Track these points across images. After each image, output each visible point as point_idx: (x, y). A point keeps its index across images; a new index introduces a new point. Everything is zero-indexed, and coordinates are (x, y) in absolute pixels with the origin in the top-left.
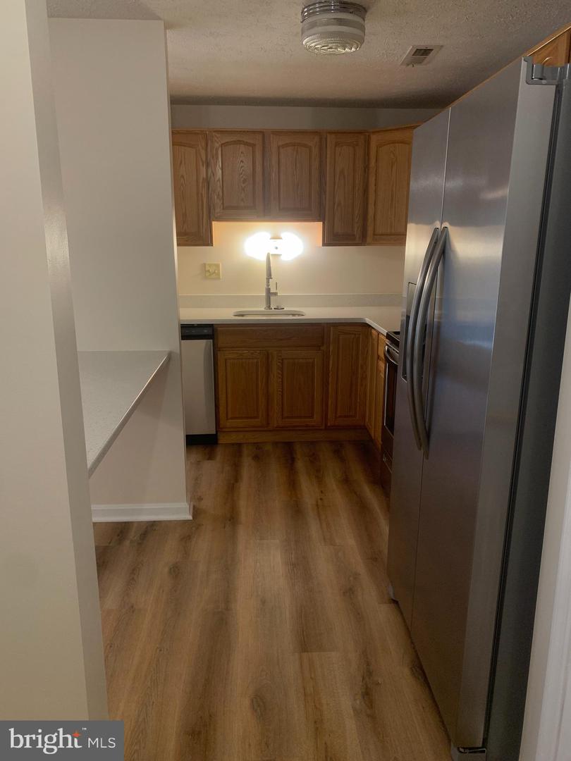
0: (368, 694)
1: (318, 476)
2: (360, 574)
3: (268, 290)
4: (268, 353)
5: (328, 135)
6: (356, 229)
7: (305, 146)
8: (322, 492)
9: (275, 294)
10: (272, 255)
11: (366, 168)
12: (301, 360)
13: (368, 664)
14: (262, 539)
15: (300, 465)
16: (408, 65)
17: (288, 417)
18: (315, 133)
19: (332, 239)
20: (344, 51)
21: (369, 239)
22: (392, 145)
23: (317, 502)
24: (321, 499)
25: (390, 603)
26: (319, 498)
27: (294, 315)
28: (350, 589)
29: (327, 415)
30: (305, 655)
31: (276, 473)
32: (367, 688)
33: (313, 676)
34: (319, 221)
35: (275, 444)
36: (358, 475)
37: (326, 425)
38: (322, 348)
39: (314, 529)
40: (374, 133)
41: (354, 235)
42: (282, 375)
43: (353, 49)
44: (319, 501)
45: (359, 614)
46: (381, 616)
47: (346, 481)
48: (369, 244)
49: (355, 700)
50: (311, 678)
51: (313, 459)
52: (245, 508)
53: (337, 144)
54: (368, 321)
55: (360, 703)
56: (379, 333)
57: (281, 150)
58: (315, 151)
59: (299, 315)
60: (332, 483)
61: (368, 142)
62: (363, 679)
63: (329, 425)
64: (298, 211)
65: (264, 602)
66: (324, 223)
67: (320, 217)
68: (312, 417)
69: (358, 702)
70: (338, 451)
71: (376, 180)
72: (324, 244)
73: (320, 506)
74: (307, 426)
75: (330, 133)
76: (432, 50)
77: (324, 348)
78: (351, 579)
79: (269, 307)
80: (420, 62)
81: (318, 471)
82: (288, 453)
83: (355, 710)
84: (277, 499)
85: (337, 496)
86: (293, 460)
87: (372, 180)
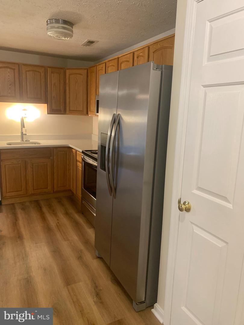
0: (98, 294)
1: (54, 213)
2: (82, 250)
3: (22, 133)
4: (26, 161)
5: (48, 69)
6: (61, 107)
7: (39, 72)
8: (57, 220)
9: (26, 134)
10: (24, 117)
11: (65, 83)
12: (41, 164)
13: (95, 284)
14: (36, 243)
15: (45, 210)
16: (84, 46)
17: (36, 189)
18: (42, 67)
19: (52, 111)
20: (65, 39)
21: (67, 112)
22: (75, 75)
23: (57, 224)
24: (58, 223)
25: (97, 258)
26: (57, 222)
27: (35, 144)
28: (80, 257)
29: (54, 187)
30: (69, 286)
31: (35, 215)
32: (97, 293)
33: (75, 294)
34: (45, 103)
35: (31, 202)
36: (72, 211)
37: (53, 191)
38: (50, 158)
39: (58, 236)
40: (68, 69)
41: (61, 110)
42: (33, 171)
43: (68, 39)
44: (58, 224)
45: (86, 265)
46: (95, 264)
47: (67, 214)
48: (68, 114)
49: (94, 298)
50: (75, 295)
51: (50, 207)
52: (24, 231)
53: (52, 72)
54: (71, 146)
55: (96, 299)
56: (76, 151)
57: (27, 72)
58: (42, 74)
59: (37, 144)
60: (61, 215)
61: (65, 73)
62: (95, 290)
63: (55, 191)
64: (36, 99)
65: (45, 270)
66: (48, 105)
67: (46, 102)
68: (47, 188)
69: (95, 299)
70: (60, 201)
71: (69, 88)
72: (48, 114)
73: (59, 226)
74: (45, 192)
75: (49, 67)
76: (94, 42)
77: (51, 158)
78: (80, 252)
79: (23, 140)
80: (89, 45)
81: (54, 211)
82: (38, 205)
83: (94, 302)
84: (38, 226)
85: (64, 220)
86: (41, 207)
87: (67, 88)
